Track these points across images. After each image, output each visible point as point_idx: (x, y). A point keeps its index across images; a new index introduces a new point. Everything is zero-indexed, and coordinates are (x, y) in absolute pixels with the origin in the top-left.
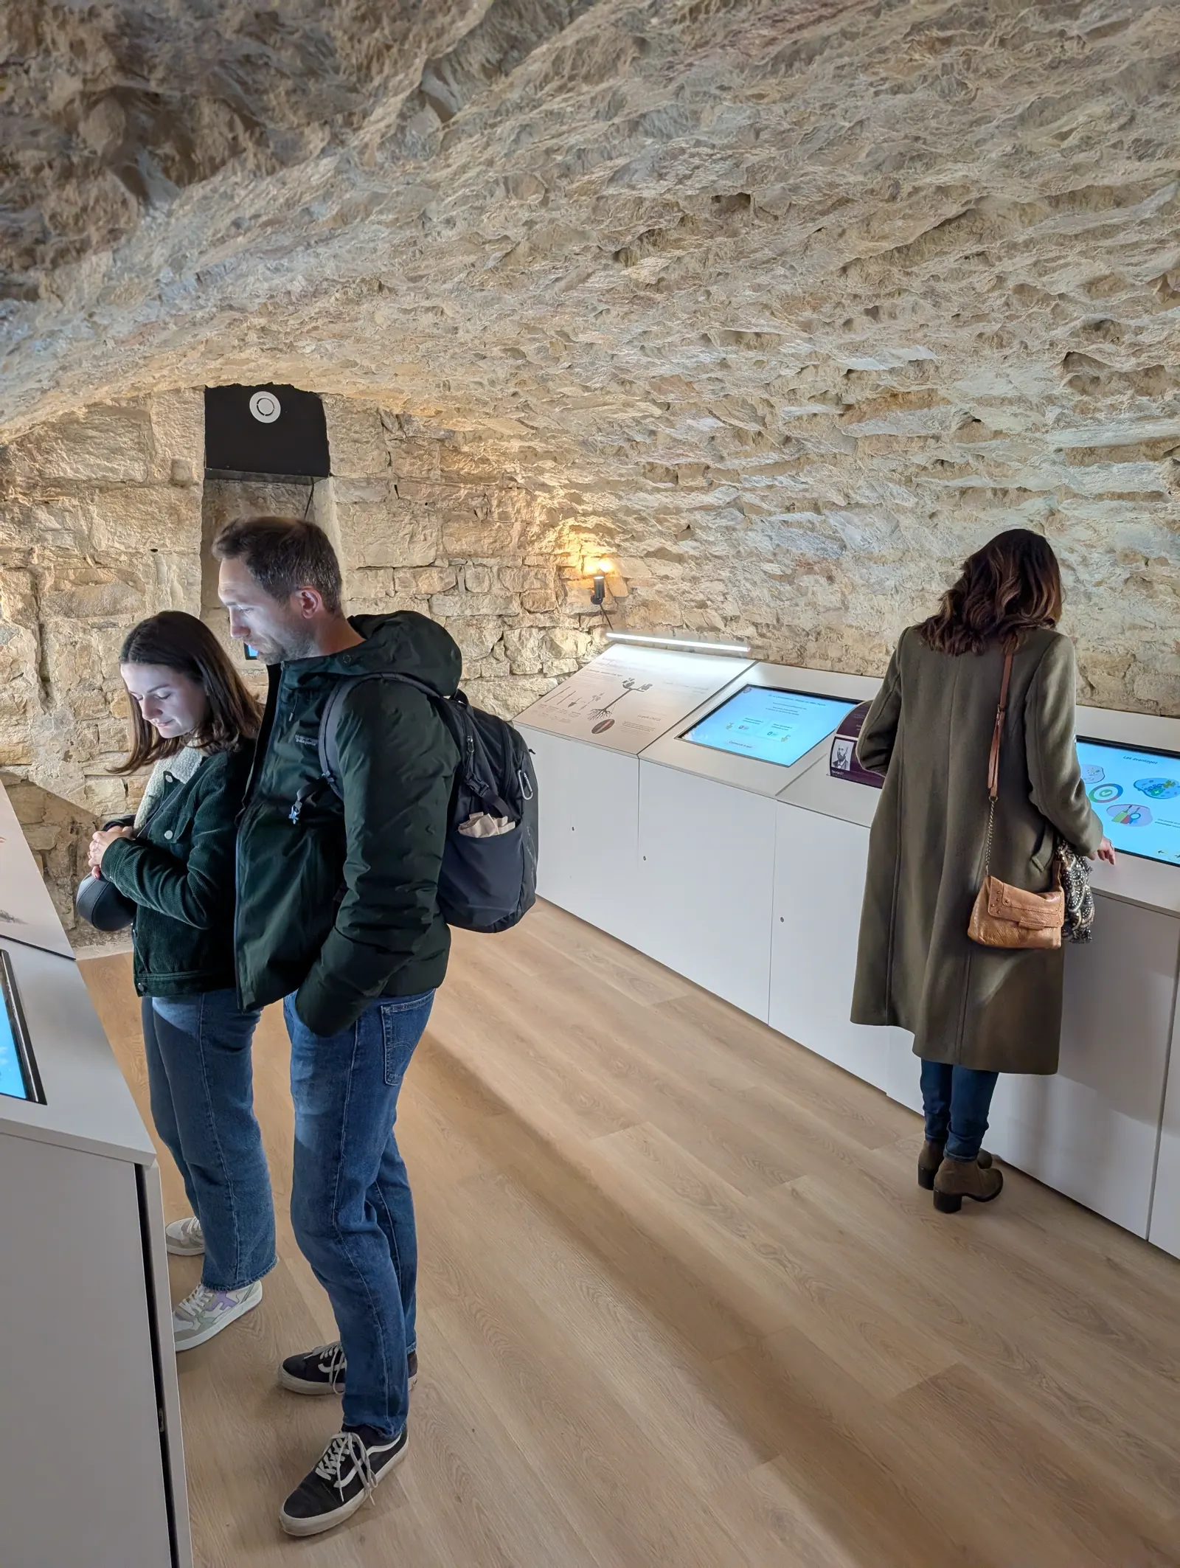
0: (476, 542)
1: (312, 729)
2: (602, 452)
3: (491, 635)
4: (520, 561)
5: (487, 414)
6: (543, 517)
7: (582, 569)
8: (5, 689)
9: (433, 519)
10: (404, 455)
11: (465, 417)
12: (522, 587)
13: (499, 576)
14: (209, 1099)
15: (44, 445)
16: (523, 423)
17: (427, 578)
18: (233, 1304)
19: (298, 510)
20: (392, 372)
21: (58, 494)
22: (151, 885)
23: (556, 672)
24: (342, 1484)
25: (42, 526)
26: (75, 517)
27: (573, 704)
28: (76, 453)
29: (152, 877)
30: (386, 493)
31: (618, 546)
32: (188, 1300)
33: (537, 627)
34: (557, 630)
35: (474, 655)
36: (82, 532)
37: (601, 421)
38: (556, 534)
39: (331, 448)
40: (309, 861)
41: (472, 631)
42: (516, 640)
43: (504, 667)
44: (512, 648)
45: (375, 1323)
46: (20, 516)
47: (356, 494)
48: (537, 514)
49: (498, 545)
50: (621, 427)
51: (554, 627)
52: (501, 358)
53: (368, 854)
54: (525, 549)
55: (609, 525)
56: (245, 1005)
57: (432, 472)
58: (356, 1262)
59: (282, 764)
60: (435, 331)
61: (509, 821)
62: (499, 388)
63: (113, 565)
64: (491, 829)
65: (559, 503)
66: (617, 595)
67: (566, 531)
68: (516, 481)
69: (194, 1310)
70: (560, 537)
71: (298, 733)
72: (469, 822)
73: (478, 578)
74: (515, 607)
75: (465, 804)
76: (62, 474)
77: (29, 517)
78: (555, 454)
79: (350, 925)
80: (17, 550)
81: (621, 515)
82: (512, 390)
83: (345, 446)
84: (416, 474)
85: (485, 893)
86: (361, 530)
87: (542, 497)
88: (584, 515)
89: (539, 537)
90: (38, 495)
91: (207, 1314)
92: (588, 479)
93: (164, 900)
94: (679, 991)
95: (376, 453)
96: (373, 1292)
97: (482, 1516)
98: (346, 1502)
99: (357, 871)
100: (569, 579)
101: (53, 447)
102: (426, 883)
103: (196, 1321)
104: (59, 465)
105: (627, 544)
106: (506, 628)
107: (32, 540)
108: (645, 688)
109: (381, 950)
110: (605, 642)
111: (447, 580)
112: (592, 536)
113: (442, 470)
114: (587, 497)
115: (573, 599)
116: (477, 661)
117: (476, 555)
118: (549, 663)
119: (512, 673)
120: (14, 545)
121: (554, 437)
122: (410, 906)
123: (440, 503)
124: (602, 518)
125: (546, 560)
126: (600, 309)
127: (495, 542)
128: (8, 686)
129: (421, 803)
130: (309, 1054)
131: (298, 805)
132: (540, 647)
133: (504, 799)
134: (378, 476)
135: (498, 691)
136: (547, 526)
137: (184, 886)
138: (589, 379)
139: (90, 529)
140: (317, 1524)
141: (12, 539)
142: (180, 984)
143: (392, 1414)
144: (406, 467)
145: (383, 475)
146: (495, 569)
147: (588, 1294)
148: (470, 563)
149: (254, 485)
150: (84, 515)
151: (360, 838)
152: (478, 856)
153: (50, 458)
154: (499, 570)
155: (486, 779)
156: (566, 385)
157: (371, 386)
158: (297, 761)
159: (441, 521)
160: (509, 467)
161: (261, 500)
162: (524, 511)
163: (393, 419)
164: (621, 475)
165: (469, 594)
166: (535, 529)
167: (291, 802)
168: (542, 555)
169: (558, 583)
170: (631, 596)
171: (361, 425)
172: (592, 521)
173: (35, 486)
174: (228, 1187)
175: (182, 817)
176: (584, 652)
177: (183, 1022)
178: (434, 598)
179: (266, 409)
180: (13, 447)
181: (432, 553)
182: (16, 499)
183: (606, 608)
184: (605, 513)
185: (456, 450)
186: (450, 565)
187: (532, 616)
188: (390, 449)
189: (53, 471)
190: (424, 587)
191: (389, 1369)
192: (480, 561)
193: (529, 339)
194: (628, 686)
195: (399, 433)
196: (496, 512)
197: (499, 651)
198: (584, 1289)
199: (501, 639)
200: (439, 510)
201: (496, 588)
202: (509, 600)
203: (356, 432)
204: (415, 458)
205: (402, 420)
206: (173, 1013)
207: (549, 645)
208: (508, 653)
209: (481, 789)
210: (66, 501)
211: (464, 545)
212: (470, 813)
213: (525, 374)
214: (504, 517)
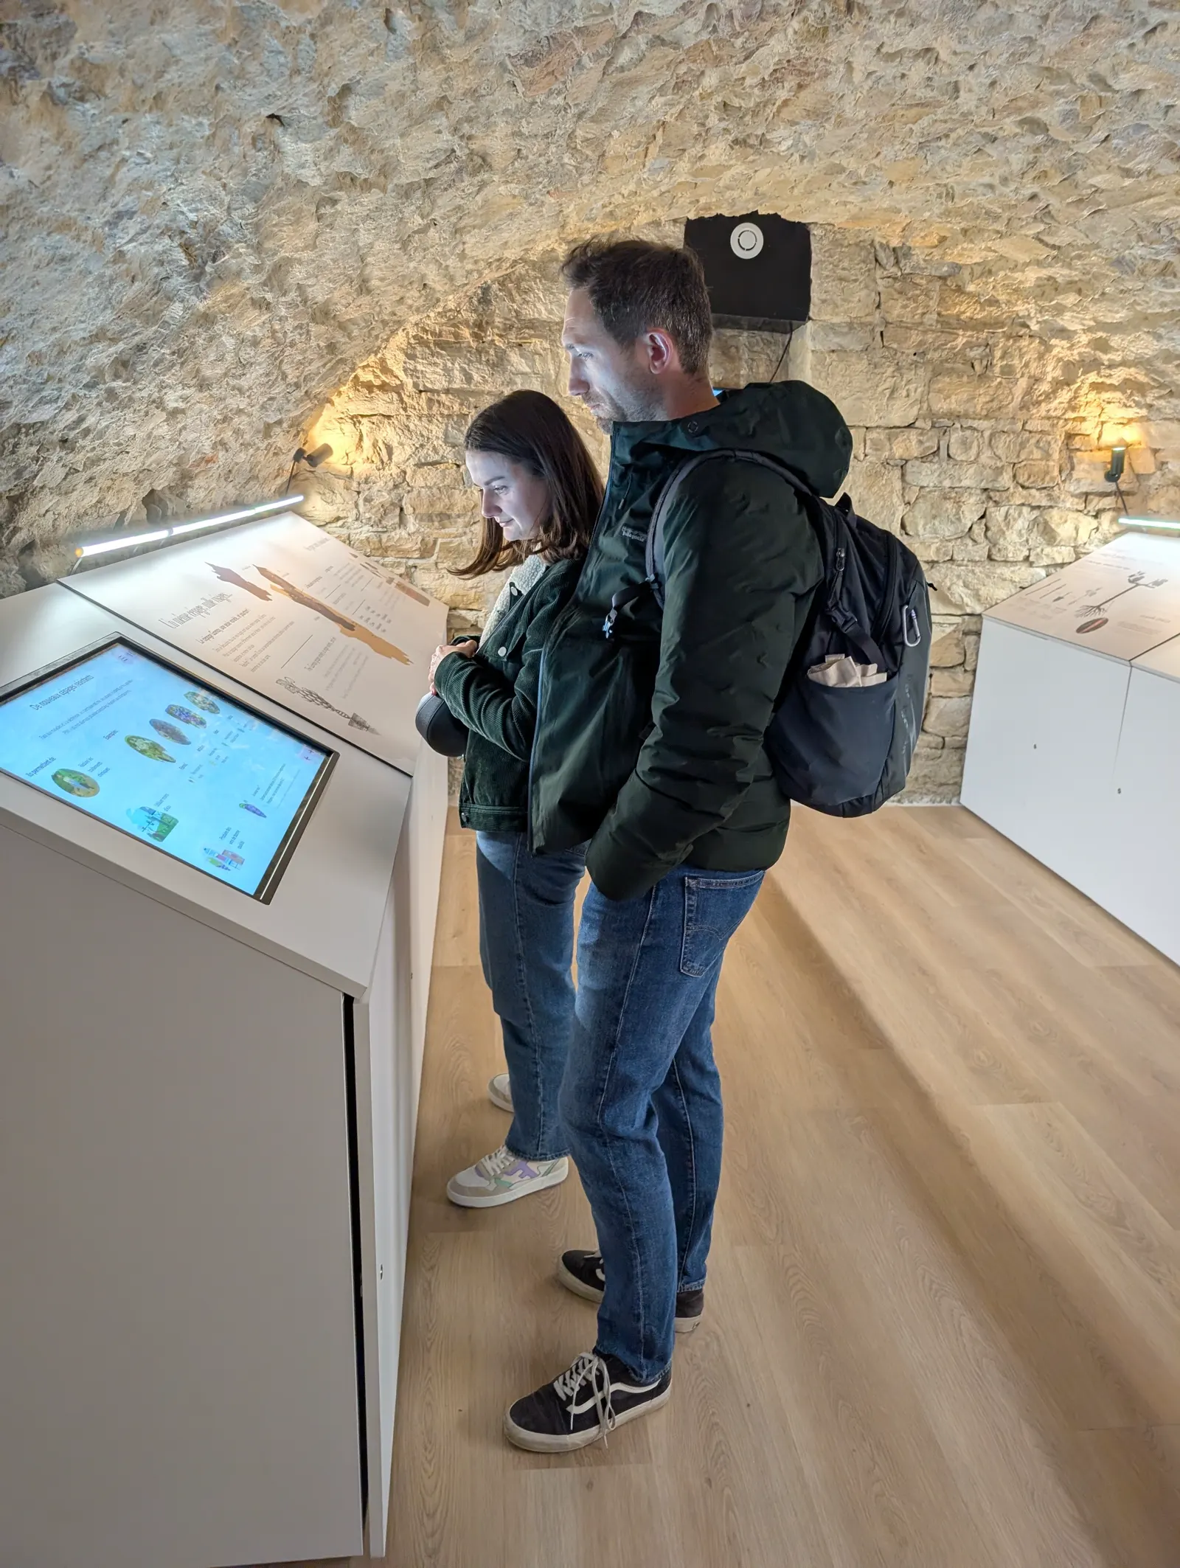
0: (968, 401)
1: (642, 520)
2: (1142, 272)
3: (971, 512)
4: (1019, 425)
5: (998, 232)
6: (1058, 373)
7: (1099, 439)
8: (465, 533)
9: (921, 372)
10: (896, 296)
11: (971, 241)
12: (1018, 456)
13: (990, 441)
14: (521, 952)
15: (524, 285)
16: (1041, 241)
17: (903, 441)
18: (533, 1176)
19: (771, 361)
20: (886, 180)
21: (531, 336)
22: (476, 704)
23: (1046, 561)
24: (575, 1410)
25: (513, 369)
26: (544, 361)
27: (1059, 598)
28: (552, 293)
29: (478, 695)
30: (870, 340)
31: (1150, 406)
32: (490, 1158)
33: (1029, 505)
34: (1055, 512)
35: (947, 534)
36: (549, 376)
37: (1144, 224)
38: (1071, 394)
39: (814, 287)
40: (617, 686)
41: (949, 505)
42: (1000, 519)
43: (981, 551)
44: (994, 529)
45: (633, 1248)
46: (494, 358)
47: (835, 341)
48: (1049, 369)
49: (995, 404)
50: (1171, 231)
51: (1051, 507)
52: (1015, 135)
53: (677, 683)
54: (1028, 410)
55: (1142, 378)
56: (535, 847)
57: (927, 316)
58: (618, 1171)
59: (603, 564)
60: (929, 94)
61: (879, 671)
62: (1013, 187)
63: (575, 413)
64: (851, 677)
65: (1080, 354)
66: (1141, 471)
67: (1085, 389)
68: (1028, 327)
69: (494, 1170)
70: (1075, 398)
71: (626, 525)
72: (823, 666)
73: (965, 445)
74: (1006, 479)
75: (822, 641)
76: (537, 316)
77: (502, 360)
78: (1080, 285)
79: (651, 769)
80: (489, 393)
81: (1159, 364)
82: (1027, 192)
83: (829, 285)
84: (907, 319)
85: (832, 759)
86: (835, 383)
87: (1060, 347)
88: (1110, 367)
89: (1048, 397)
90: (512, 337)
91: (505, 1178)
92: (1120, 315)
93: (486, 723)
94: (1139, 958)
95: (863, 293)
96: (635, 1213)
97: (731, 1514)
98: (575, 1430)
99: (665, 703)
100: (1078, 450)
101: (531, 287)
102: (748, 731)
103: (493, 1181)
104: (535, 306)
105: (1162, 403)
106: (991, 504)
107: (503, 384)
108: (1157, 583)
109: (686, 806)
110: (1115, 528)
111: (927, 444)
112: (1118, 395)
113: (939, 314)
114: (1115, 341)
115: (1082, 475)
116: (950, 541)
117: (967, 416)
118: (1039, 550)
119: (990, 558)
120: (487, 388)
121: (1079, 257)
122: (724, 755)
123: (931, 352)
124: (1133, 370)
125: (1053, 426)
126: (1153, 22)
127: (992, 401)
128: (467, 530)
129: (757, 623)
130: (597, 916)
131: (613, 614)
132: (1030, 530)
133: (877, 641)
134: (863, 320)
135: (970, 578)
136: (1058, 385)
137: (507, 709)
138: (1131, 156)
139: (557, 374)
140: (542, 1443)
141: (485, 381)
142: (499, 819)
143: (648, 1356)
144: (897, 310)
145: (869, 319)
146: (987, 434)
147: (931, 1289)
148: (958, 425)
149: (729, 332)
150: (553, 359)
151: (673, 660)
152: (829, 712)
153: (528, 299)
154: (992, 436)
155: (856, 610)
156: (1100, 172)
157: (864, 205)
158: (620, 560)
159: (929, 375)
160: (1021, 308)
161: (733, 350)
162: (1033, 365)
163: (889, 253)
164: (1163, 305)
165: (952, 462)
166: (1045, 387)
167: (603, 611)
168: (1049, 418)
169: (1065, 454)
170: (1158, 473)
171: (851, 260)
172: (1119, 375)
173: (511, 327)
174: (535, 1051)
175: (517, 632)
176: (1086, 539)
177: (499, 861)
178: (910, 463)
179: (747, 242)
180: (495, 286)
181: (915, 411)
182: (493, 341)
183: (1123, 487)
184: (1139, 362)
185: (960, 290)
186: (933, 426)
187: (1025, 492)
188: (880, 289)
189: (529, 313)
190: (899, 451)
191: (647, 1307)
192: (970, 423)
193: (1051, 95)
194: (1135, 581)
195: (894, 270)
196: (998, 365)
197: (978, 531)
198: (927, 1280)
199: (983, 517)
200: (930, 361)
201: (985, 457)
202: (999, 471)
203: (844, 269)
204: (908, 299)
205: (899, 254)
206: (490, 850)
207: (1041, 527)
208: (989, 534)
209: (846, 622)
210: (538, 344)
211: (953, 404)
212: (828, 653)
213: (1047, 160)
214: (1008, 371)
